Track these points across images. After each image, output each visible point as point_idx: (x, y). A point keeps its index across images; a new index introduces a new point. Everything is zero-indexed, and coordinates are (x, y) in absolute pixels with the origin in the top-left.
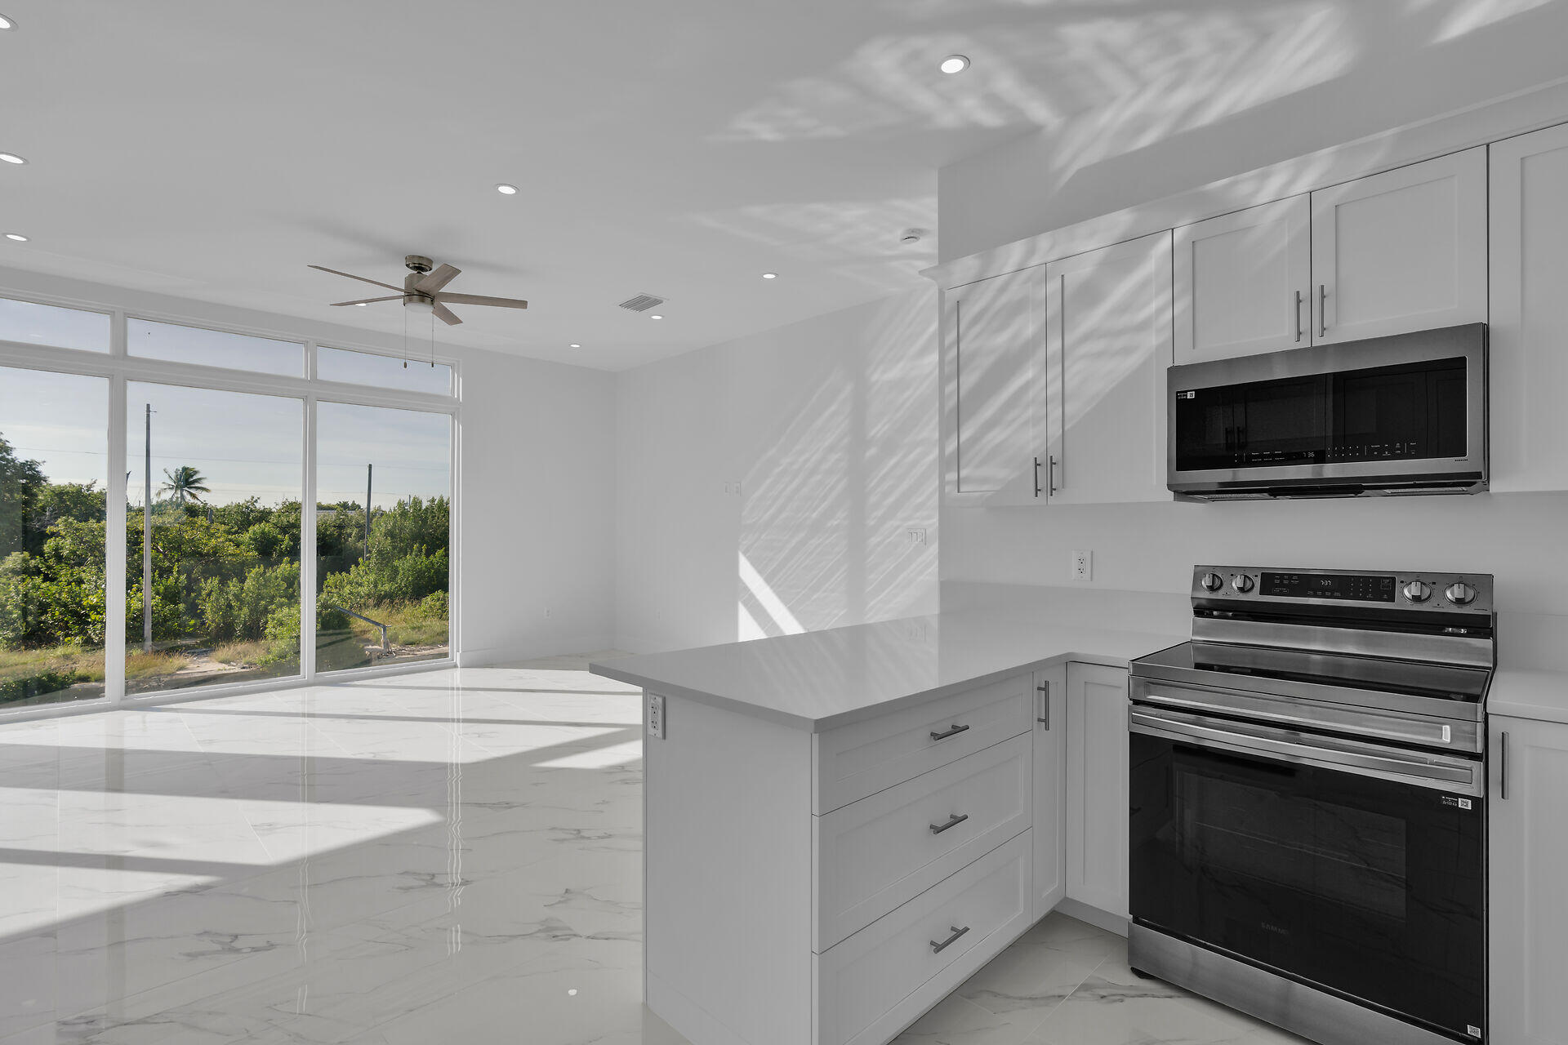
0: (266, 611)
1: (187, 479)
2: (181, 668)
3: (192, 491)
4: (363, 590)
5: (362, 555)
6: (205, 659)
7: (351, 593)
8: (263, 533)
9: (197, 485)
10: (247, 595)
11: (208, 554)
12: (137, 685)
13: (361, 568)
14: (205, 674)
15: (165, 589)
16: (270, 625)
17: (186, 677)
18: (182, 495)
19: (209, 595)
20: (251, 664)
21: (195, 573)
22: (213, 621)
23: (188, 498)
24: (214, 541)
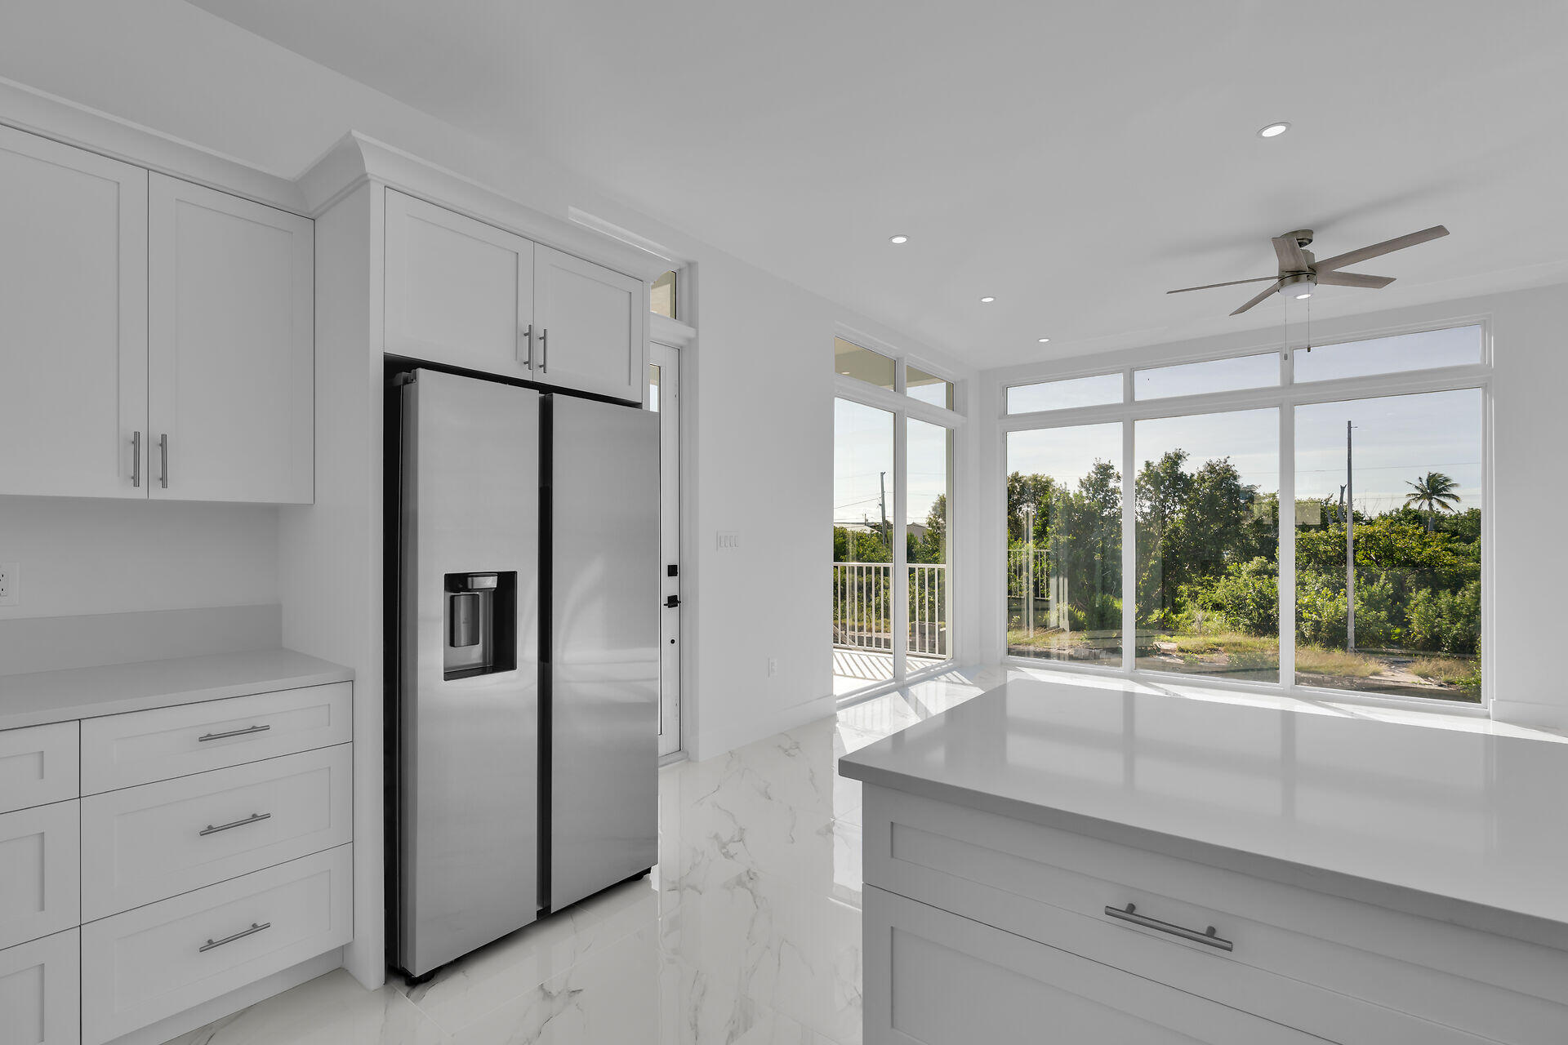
1: (1436, 487)
2: (1375, 674)
3: (1442, 499)
6: (1404, 669)
9: (1448, 493)
11: (1422, 563)
12: (1332, 681)
15: (1370, 596)
17: (1378, 683)
18: (1427, 504)
19: (1418, 605)
20: (1451, 682)
21: (1407, 583)
22: (1420, 633)
23: (1436, 506)
24: (1429, 550)
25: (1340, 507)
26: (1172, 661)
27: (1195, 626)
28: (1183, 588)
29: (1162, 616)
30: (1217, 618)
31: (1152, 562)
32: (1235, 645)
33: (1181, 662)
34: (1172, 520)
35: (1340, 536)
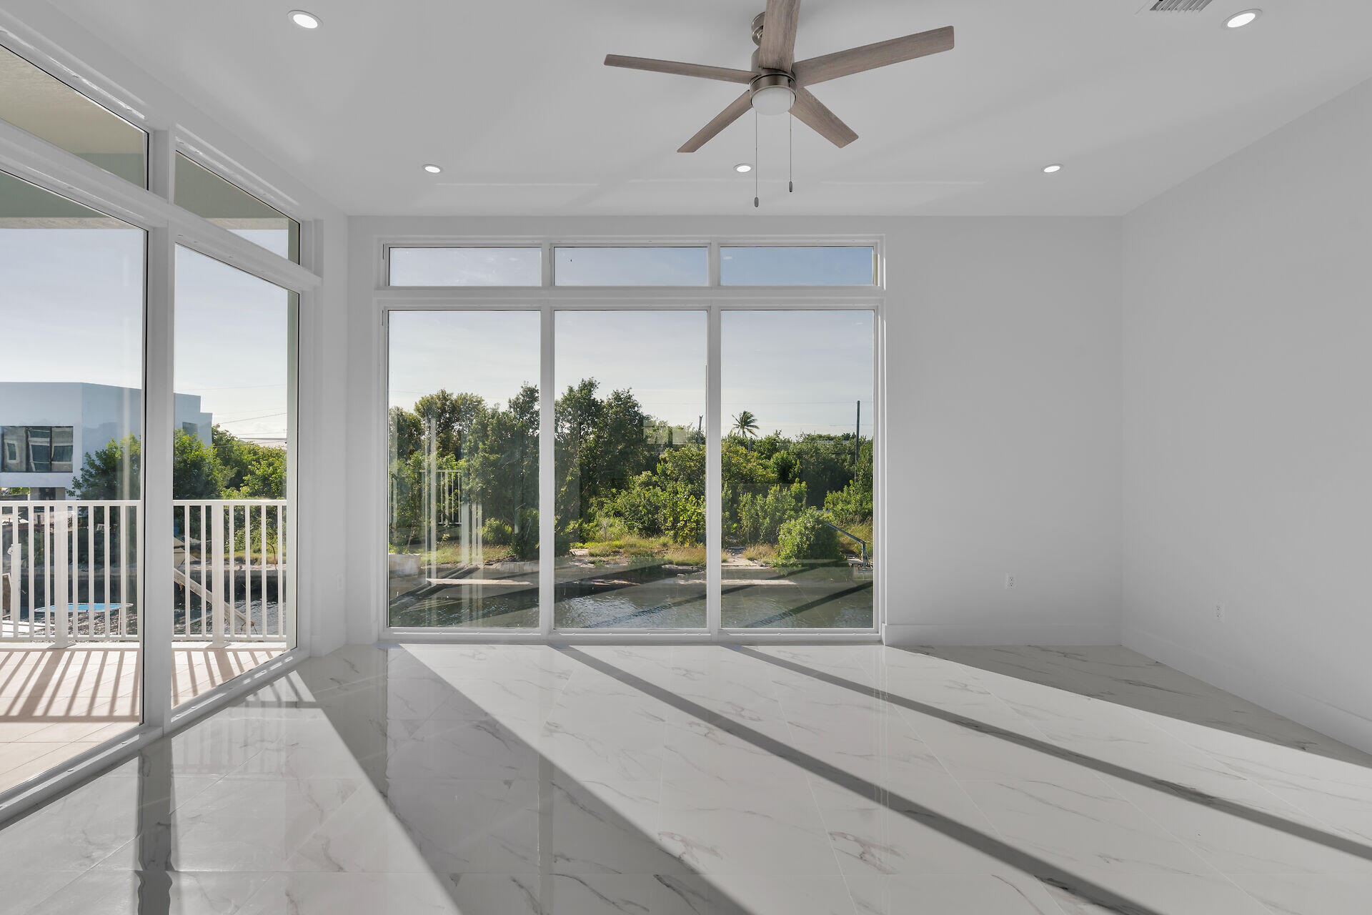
0: (781, 521)
1: (746, 421)
2: (724, 561)
4: (851, 507)
5: (852, 478)
6: (739, 556)
7: (842, 510)
8: (782, 458)
9: (752, 424)
10: (769, 507)
11: (747, 475)
13: (852, 488)
14: (737, 568)
16: (781, 532)
18: (744, 432)
19: (744, 506)
20: (767, 563)
21: (739, 489)
22: (747, 526)
24: (750, 466)
25: (699, 433)
26: (584, 566)
27: (602, 532)
28: (593, 500)
29: (577, 526)
30: (619, 524)
31: (569, 478)
32: (631, 546)
33: (592, 566)
34: (586, 441)
35: (700, 454)
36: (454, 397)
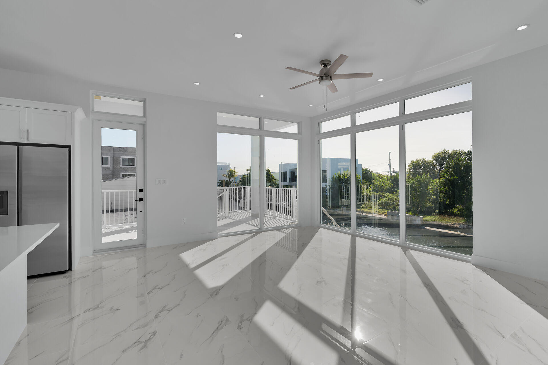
36: (450, 152)
